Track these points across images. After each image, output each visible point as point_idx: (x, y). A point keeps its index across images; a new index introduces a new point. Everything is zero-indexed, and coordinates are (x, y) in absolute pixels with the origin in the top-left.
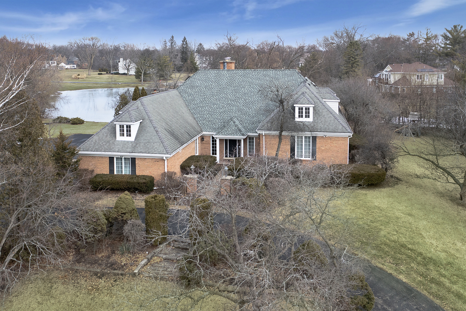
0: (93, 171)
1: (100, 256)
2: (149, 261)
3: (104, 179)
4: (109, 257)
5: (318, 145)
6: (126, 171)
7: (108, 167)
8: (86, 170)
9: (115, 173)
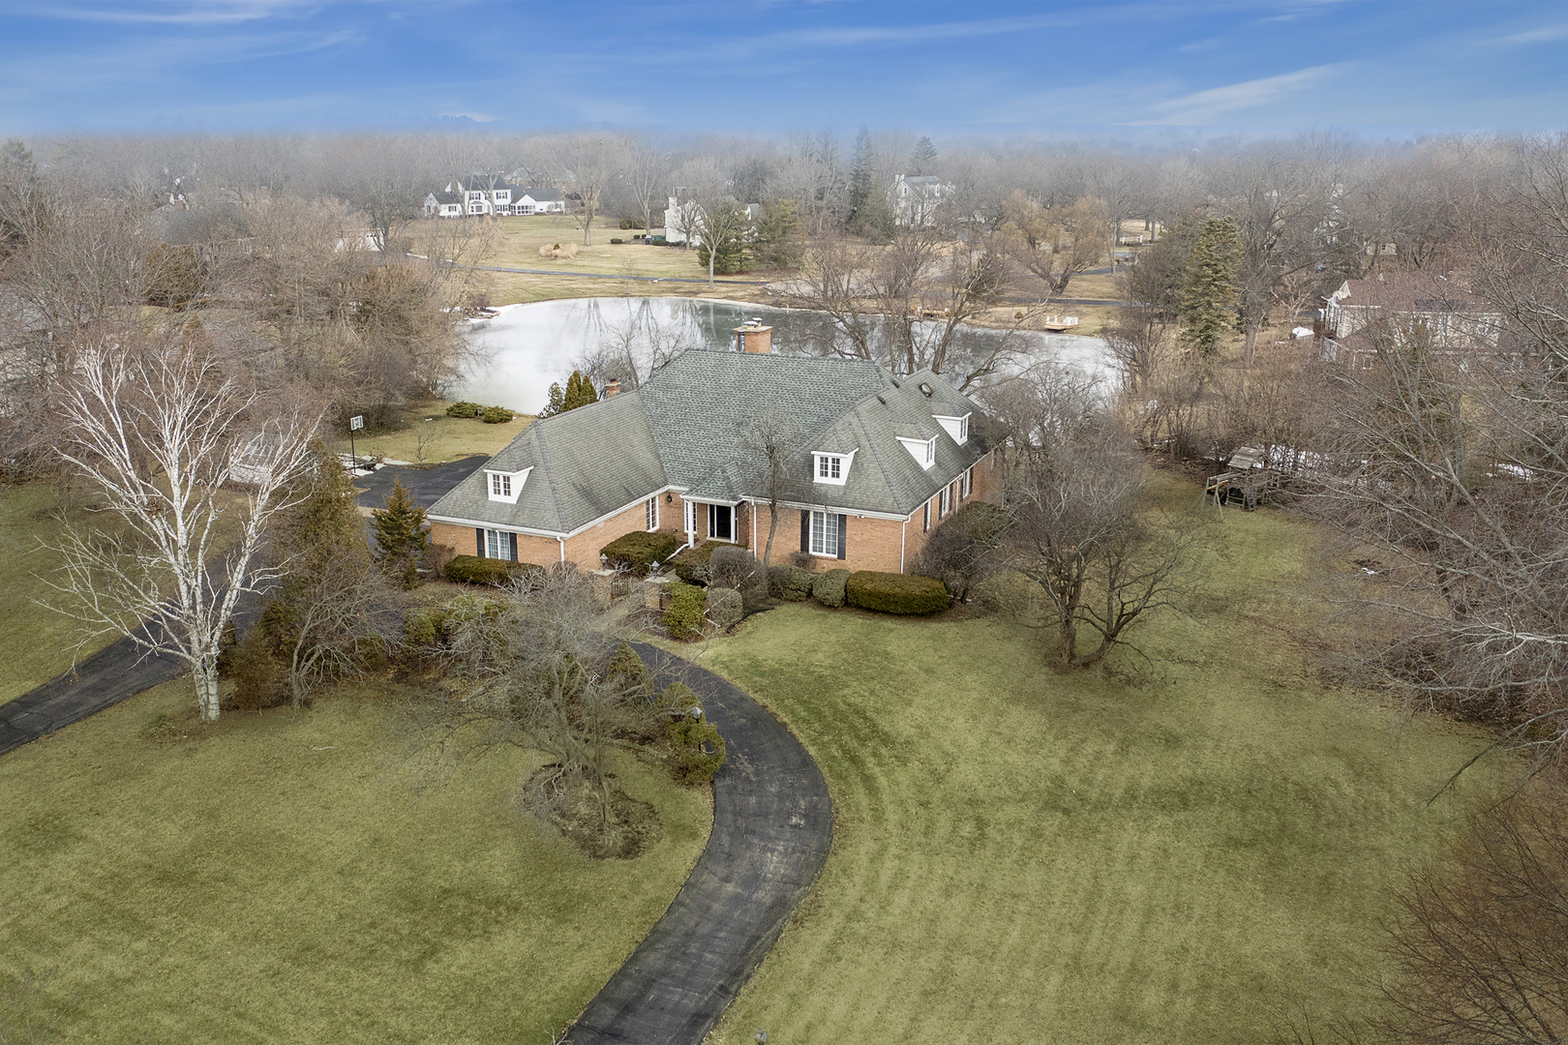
0: (452, 550)
1: (427, 677)
2: (486, 690)
3: (467, 565)
4: (438, 680)
5: (848, 532)
6: (503, 554)
7: (476, 545)
8: (442, 547)
9: (487, 556)
